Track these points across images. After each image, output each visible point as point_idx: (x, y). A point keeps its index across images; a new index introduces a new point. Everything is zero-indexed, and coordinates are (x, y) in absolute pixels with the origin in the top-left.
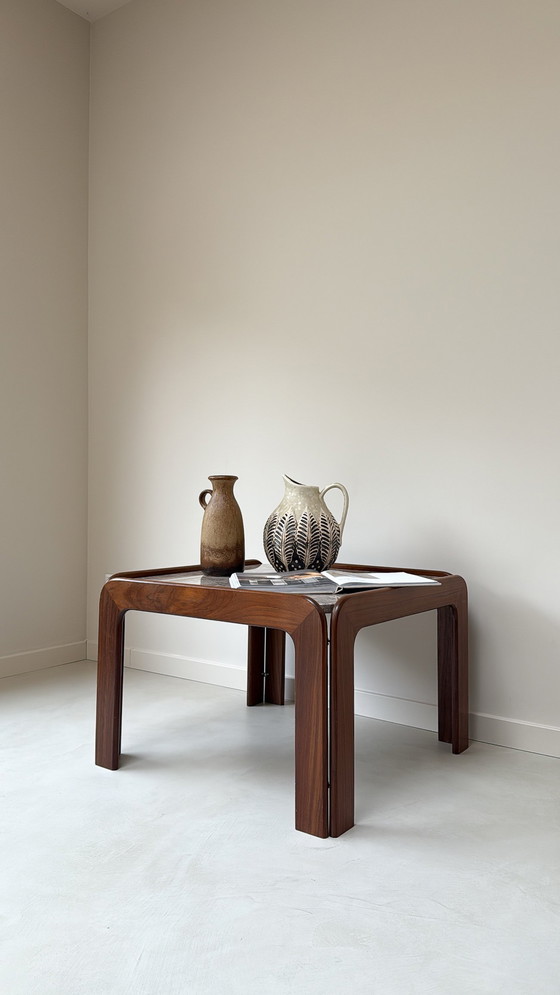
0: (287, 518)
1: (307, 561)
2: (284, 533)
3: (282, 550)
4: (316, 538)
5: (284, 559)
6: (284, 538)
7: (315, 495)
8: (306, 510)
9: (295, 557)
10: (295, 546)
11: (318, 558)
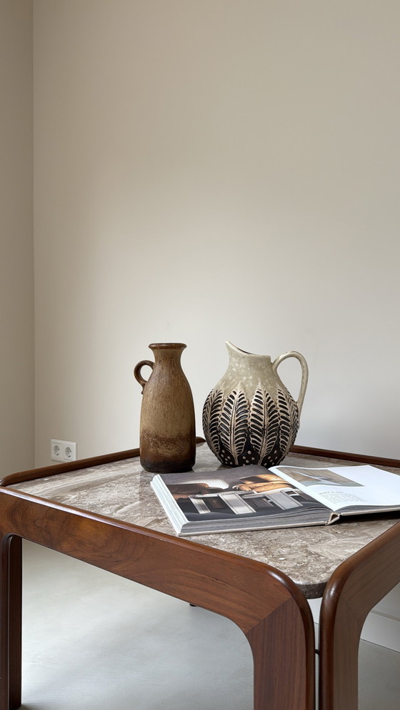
0: (236, 397)
1: (263, 452)
2: (233, 417)
3: (231, 438)
4: (273, 422)
5: (234, 450)
6: (234, 423)
7: (266, 367)
8: (259, 386)
9: (248, 446)
10: (247, 433)
11: (277, 447)
